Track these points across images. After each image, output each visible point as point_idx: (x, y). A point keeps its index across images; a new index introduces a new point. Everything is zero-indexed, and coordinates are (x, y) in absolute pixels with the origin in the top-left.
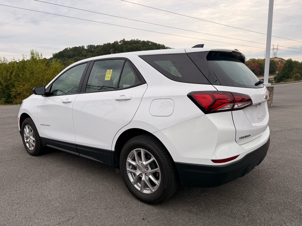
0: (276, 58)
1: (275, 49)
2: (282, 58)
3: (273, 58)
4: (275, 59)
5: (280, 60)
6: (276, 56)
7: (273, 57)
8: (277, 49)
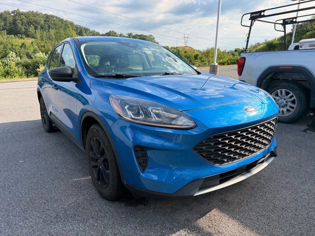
0: (187, 46)
3: (184, 47)
5: (190, 48)
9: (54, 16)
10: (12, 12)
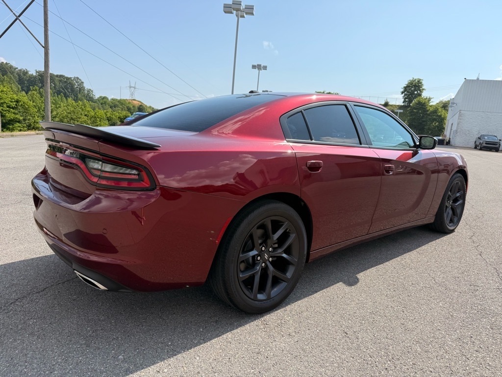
0: (134, 100)
1: (133, 87)
2: (142, 102)
6: (134, 98)
8: (135, 88)
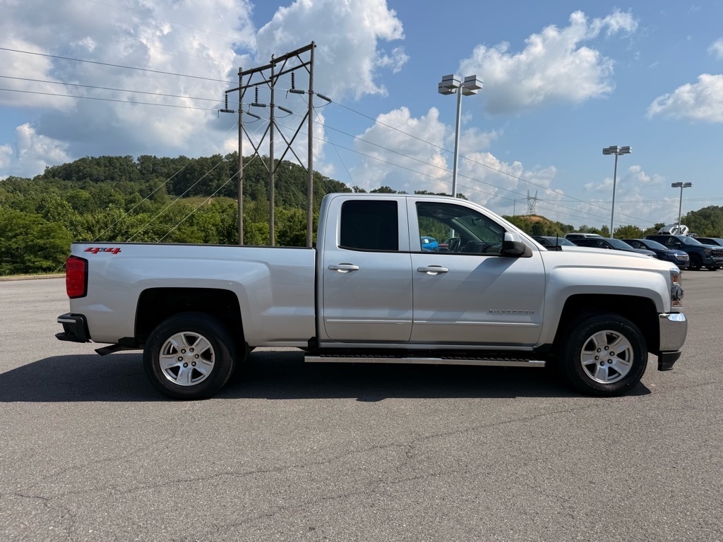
0: (534, 215)
2: (545, 216)
3: (530, 216)
4: (532, 218)
5: (541, 219)
7: (529, 214)
9: (290, 163)
10: (227, 157)
